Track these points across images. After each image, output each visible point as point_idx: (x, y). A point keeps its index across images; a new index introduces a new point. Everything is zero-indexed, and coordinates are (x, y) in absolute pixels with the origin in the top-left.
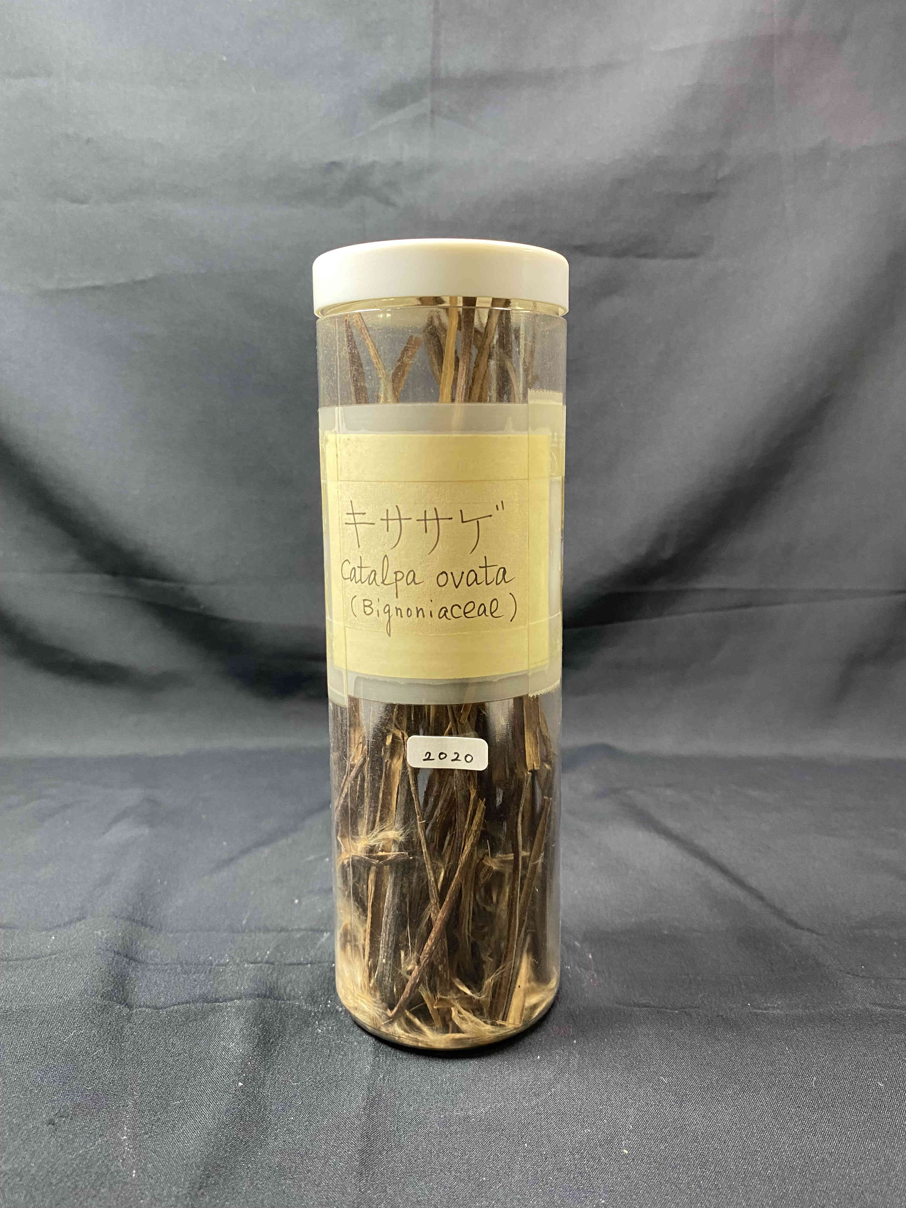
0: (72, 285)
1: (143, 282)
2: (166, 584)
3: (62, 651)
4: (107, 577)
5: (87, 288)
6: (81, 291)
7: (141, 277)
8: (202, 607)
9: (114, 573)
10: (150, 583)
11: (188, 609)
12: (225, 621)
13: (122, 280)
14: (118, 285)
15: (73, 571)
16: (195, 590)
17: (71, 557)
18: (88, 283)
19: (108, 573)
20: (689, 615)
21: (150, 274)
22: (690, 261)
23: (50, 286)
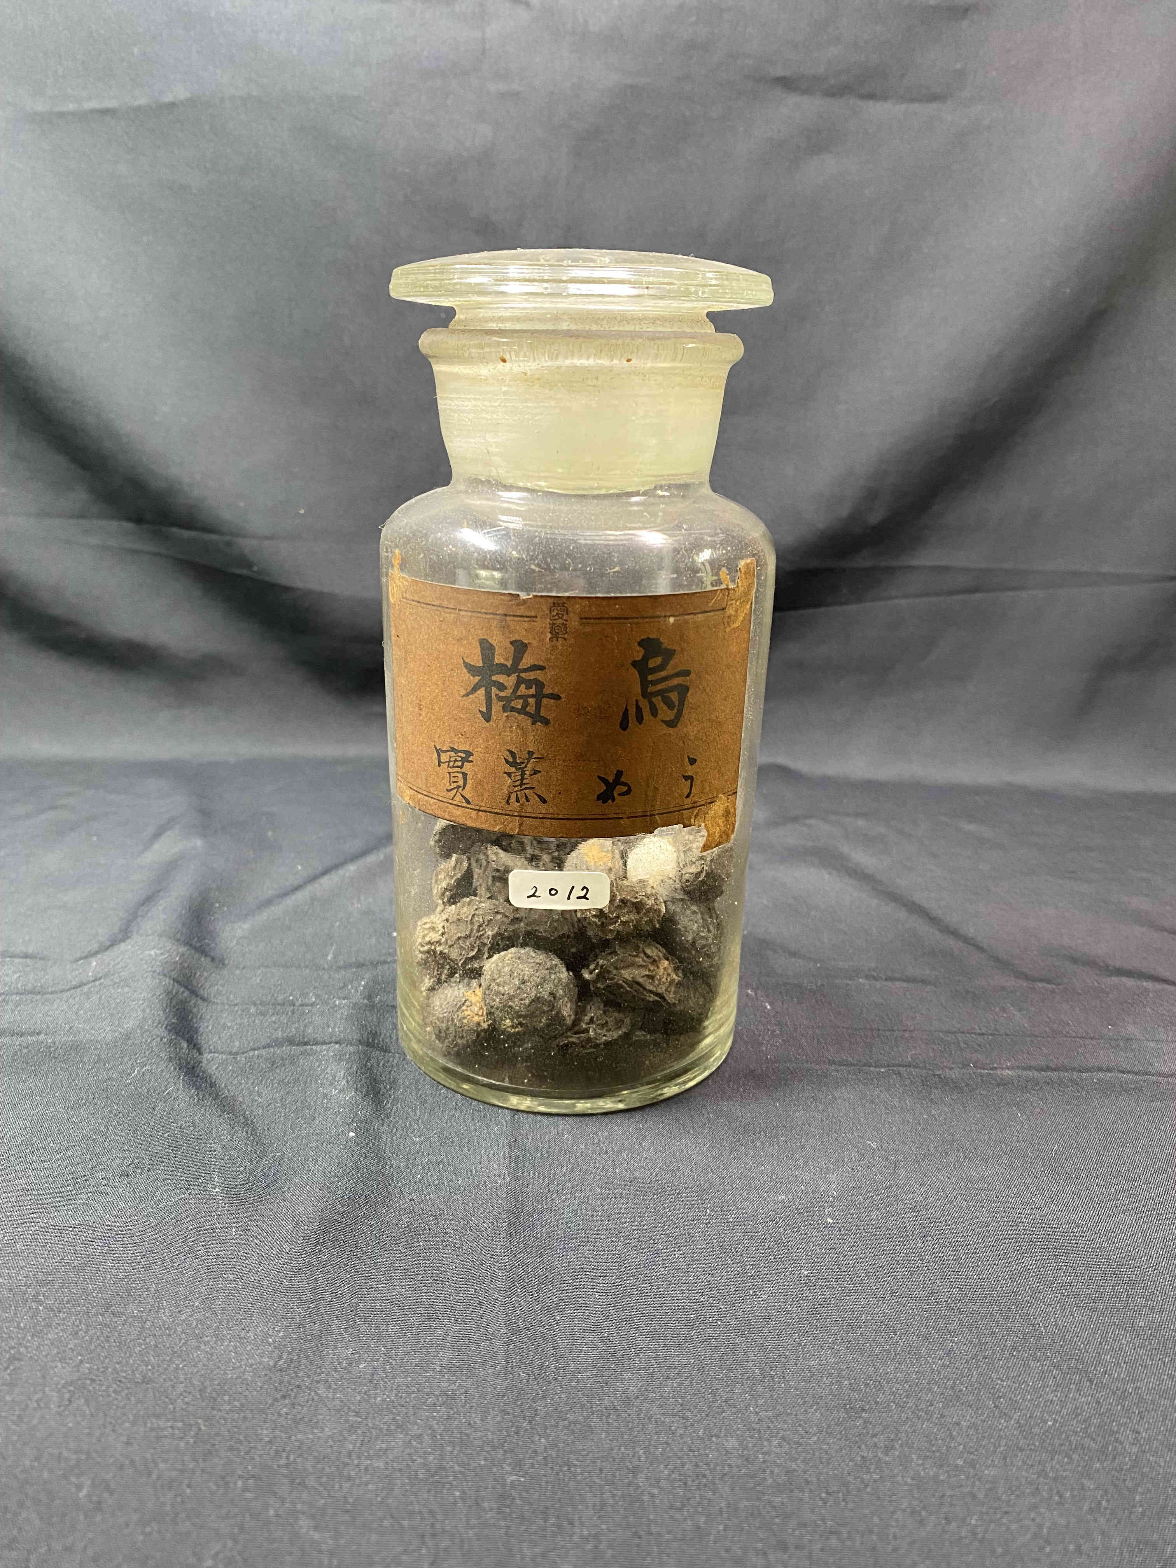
0: (71, 107)
1: (173, 104)
2: (207, 537)
3: (69, 623)
4: (128, 526)
5: (93, 111)
6: (83, 117)
7: (168, 98)
8: (255, 569)
9: (139, 520)
10: (186, 534)
11: (238, 571)
12: (287, 589)
13: (142, 101)
14: (138, 109)
15: (82, 516)
16: (247, 545)
17: (79, 497)
18: (94, 104)
19: (129, 519)
20: (897, 601)
21: (180, 92)
22: (931, 108)
23: (41, 106)
